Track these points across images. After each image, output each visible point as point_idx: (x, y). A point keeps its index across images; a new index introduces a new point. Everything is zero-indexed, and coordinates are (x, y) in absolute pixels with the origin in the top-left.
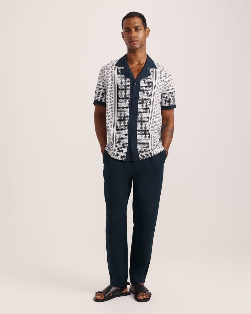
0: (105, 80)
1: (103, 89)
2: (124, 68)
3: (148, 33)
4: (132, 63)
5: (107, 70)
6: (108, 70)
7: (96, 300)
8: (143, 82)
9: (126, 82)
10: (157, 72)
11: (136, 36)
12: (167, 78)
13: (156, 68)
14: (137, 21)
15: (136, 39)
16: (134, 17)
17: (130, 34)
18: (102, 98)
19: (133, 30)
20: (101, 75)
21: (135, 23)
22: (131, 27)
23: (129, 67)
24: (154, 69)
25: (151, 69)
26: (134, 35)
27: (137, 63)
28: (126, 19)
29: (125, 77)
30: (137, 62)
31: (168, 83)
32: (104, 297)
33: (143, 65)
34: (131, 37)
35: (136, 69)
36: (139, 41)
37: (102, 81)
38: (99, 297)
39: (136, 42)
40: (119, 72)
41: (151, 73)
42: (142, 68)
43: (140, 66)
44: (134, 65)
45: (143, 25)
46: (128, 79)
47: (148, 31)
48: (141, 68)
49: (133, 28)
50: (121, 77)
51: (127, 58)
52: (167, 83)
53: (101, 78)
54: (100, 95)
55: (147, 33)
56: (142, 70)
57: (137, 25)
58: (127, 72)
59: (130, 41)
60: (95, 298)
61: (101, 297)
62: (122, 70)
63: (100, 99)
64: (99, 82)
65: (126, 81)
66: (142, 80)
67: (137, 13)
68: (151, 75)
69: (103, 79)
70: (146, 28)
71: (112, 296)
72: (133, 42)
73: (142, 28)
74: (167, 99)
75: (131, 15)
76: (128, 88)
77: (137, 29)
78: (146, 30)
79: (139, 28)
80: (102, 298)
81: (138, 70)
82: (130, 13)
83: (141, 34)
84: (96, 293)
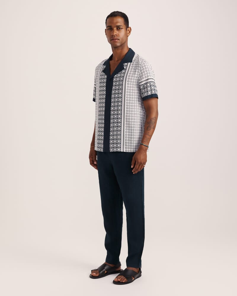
3: (130, 32)
7: (92, 277)
8: (116, 77)
10: (131, 66)
11: (117, 34)
13: (131, 62)
14: (120, 21)
15: (117, 37)
16: (117, 17)
17: (112, 32)
19: (115, 29)
21: (117, 22)
22: (113, 26)
24: (129, 63)
25: (126, 64)
26: (115, 34)
28: (109, 18)
32: (99, 274)
34: (112, 35)
36: (120, 39)
38: (94, 274)
39: (117, 40)
45: (125, 24)
47: (130, 30)
49: (115, 27)
50: (102, 75)
55: (128, 32)
57: (119, 24)
59: (111, 39)
60: (91, 276)
61: (96, 274)
65: (104, 79)
67: (121, 13)
68: (124, 69)
70: (128, 27)
71: (106, 273)
72: (114, 40)
73: (123, 27)
75: (114, 15)
77: (118, 28)
78: (128, 29)
79: (121, 27)
80: (98, 275)
82: (114, 12)
83: (122, 33)
84: (92, 271)
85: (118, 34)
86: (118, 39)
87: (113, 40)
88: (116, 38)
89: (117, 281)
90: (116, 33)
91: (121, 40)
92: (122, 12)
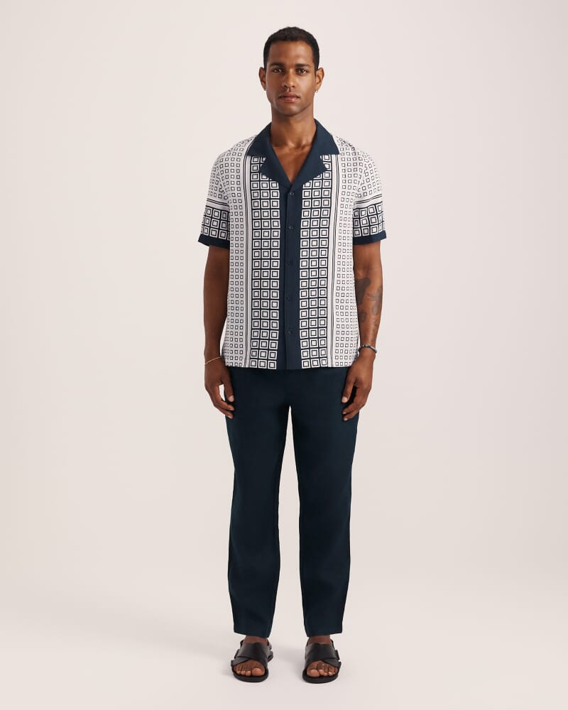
0: (223, 189)
1: (221, 210)
2: (264, 159)
3: (320, 81)
4: (283, 143)
5: (227, 168)
6: (230, 168)
8: (310, 189)
9: (272, 190)
10: (340, 162)
11: (295, 85)
12: (363, 175)
13: (337, 152)
14: (300, 52)
15: (295, 91)
16: (298, 43)
17: (285, 77)
18: (219, 229)
19: (292, 71)
20: (215, 179)
21: (298, 57)
22: (287, 63)
23: (275, 154)
24: (333, 156)
25: (327, 157)
26: (292, 84)
27: (291, 145)
29: (269, 181)
30: (293, 142)
31: (366, 184)
32: (264, 668)
33: (307, 149)
34: (284, 86)
35: (292, 158)
37: (218, 192)
39: (293, 100)
40: (255, 168)
41: (327, 166)
42: (304, 157)
43: (300, 152)
44: (286, 150)
46: (274, 185)
47: (321, 76)
48: (301, 155)
49: (291, 67)
50: (260, 181)
51: (270, 135)
52: (363, 185)
53: (215, 185)
54: (215, 223)
55: (318, 80)
56: (306, 161)
57: (300, 61)
58: (271, 169)
59: (280, 95)
62: (260, 163)
63: (214, 233)
64: (211, 193)
65: (270, 190)
66: (307, 184)
68: (326, 170)
69: (219, 186)
72: (287, 99)
73: (310, 69)
74: (364, 222)
76: (276, 204)
77: (299, 69)
78: (317, 72)
79: (306, 68)
81: (296, 159)
85: (298, 85)
86: (298, 97)
87: (284, 97)
88: (292, 93)
89: (318, 675)
90: (294, 82)
91: (303, 98)
92: (304, 31)
